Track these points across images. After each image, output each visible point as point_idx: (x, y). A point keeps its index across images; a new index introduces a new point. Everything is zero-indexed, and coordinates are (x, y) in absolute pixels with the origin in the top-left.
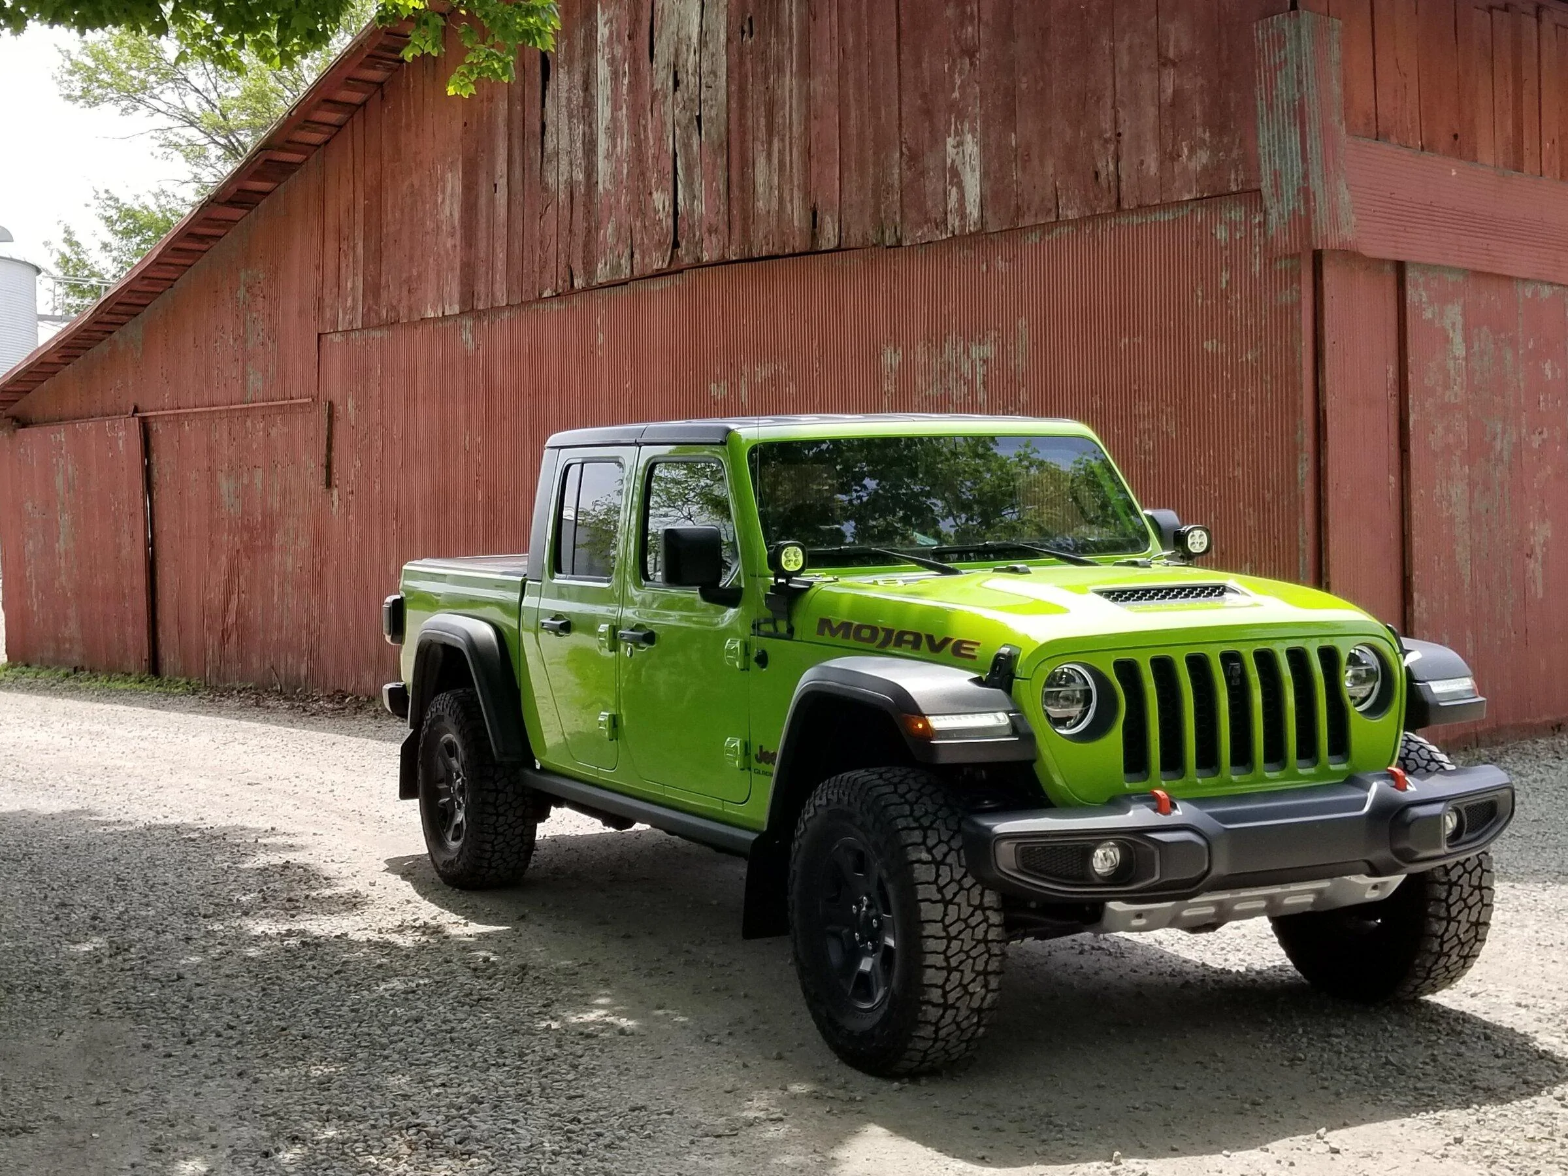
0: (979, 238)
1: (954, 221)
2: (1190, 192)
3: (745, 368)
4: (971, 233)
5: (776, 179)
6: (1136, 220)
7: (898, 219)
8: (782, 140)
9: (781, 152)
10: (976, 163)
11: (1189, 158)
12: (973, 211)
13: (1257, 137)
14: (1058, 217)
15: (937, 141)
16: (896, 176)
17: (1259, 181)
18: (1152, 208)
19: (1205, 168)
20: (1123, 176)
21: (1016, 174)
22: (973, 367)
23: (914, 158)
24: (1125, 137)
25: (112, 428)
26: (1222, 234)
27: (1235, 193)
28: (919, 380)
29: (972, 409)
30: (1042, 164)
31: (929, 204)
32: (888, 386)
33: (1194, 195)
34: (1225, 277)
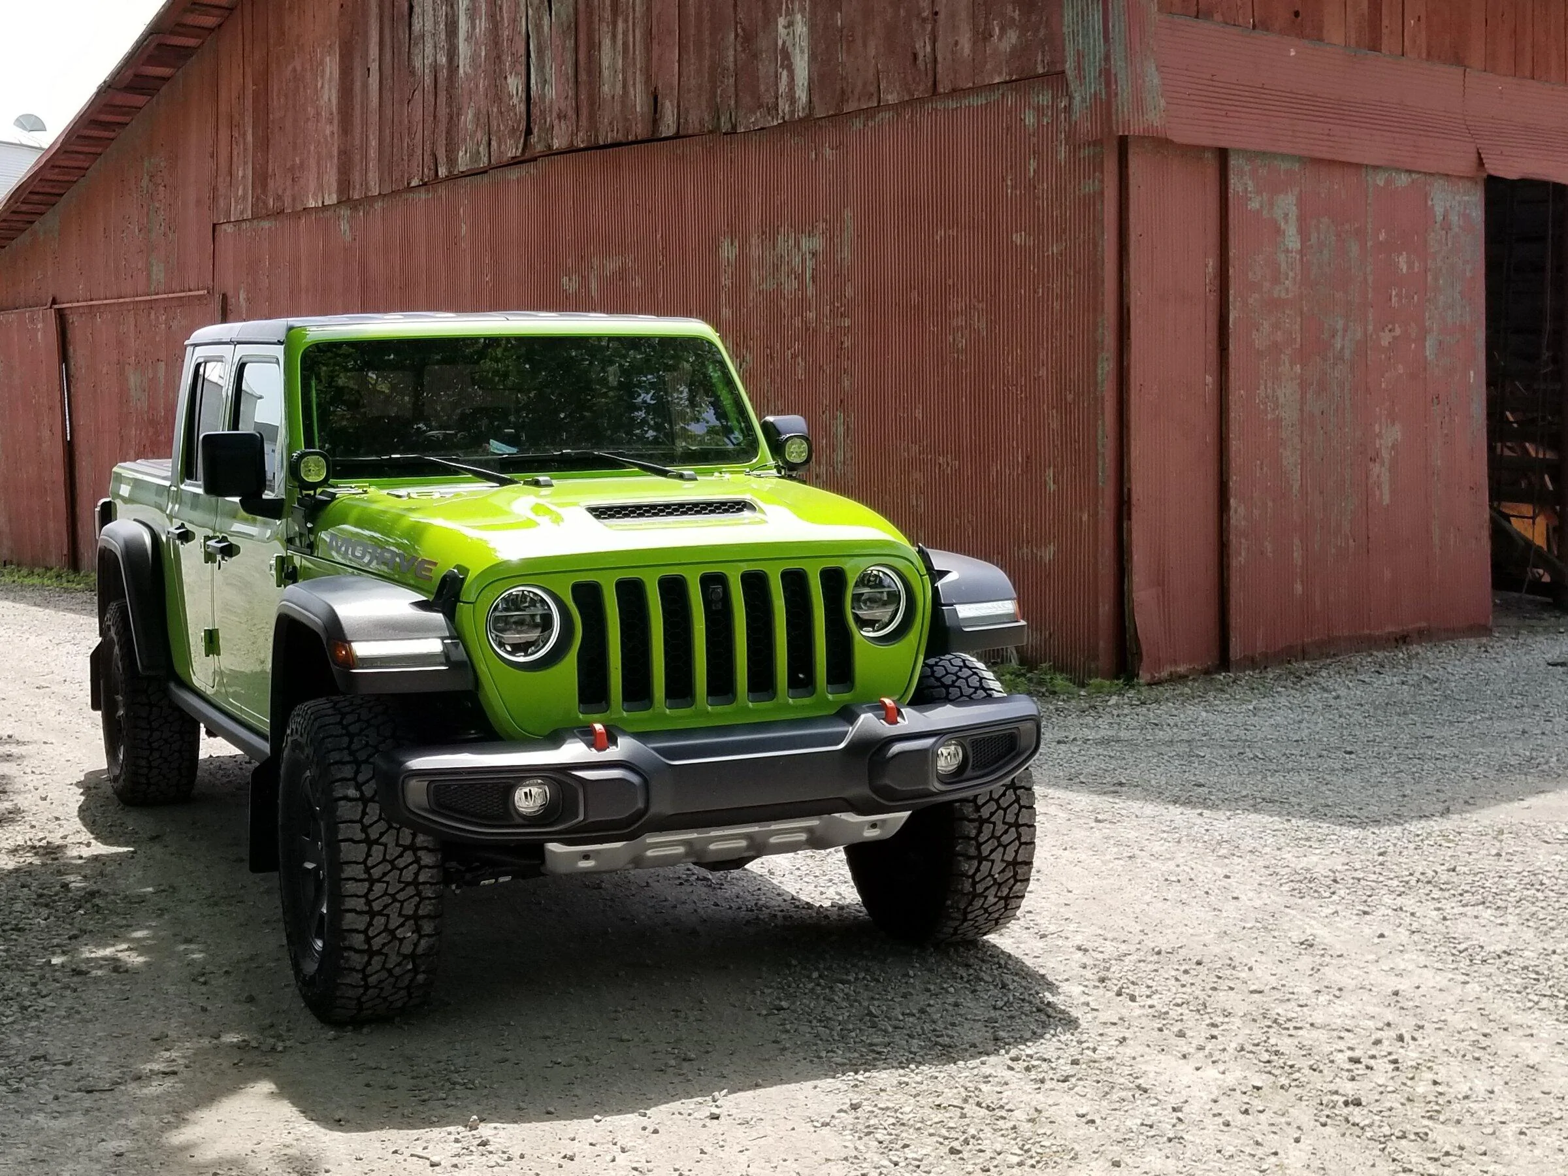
0: (806, 125)
1: (784, 106)
2: (1000, 74)
3: (596, 262)
4: (800, 120)
5: (620, 61)
6: (952, 104)
7: (733, 102)
8: (626, 21)
9: (625, 33)
10: (805, 44)
11: (1000, 39)
12: (802, 95)
13: (1062, 16)
14: (879, 102)
15: (769, 21)
16: (731, 59)
17: (1064, 62)
18: (966, 92)
19: (1014, 47)
20: (940, 59)
21: (842, 57)
22: (803, 261)
23: (748, 39)
24: (942, 17)
25: (32, 320)
26: (1030, 119)
27: (1043, 75)
28: (754, 274)
29: (802, 304)
30: (865, 45)
31: (762, 88)
32: (726, 281)
33: (1005, 77)
34: (1033, 165)
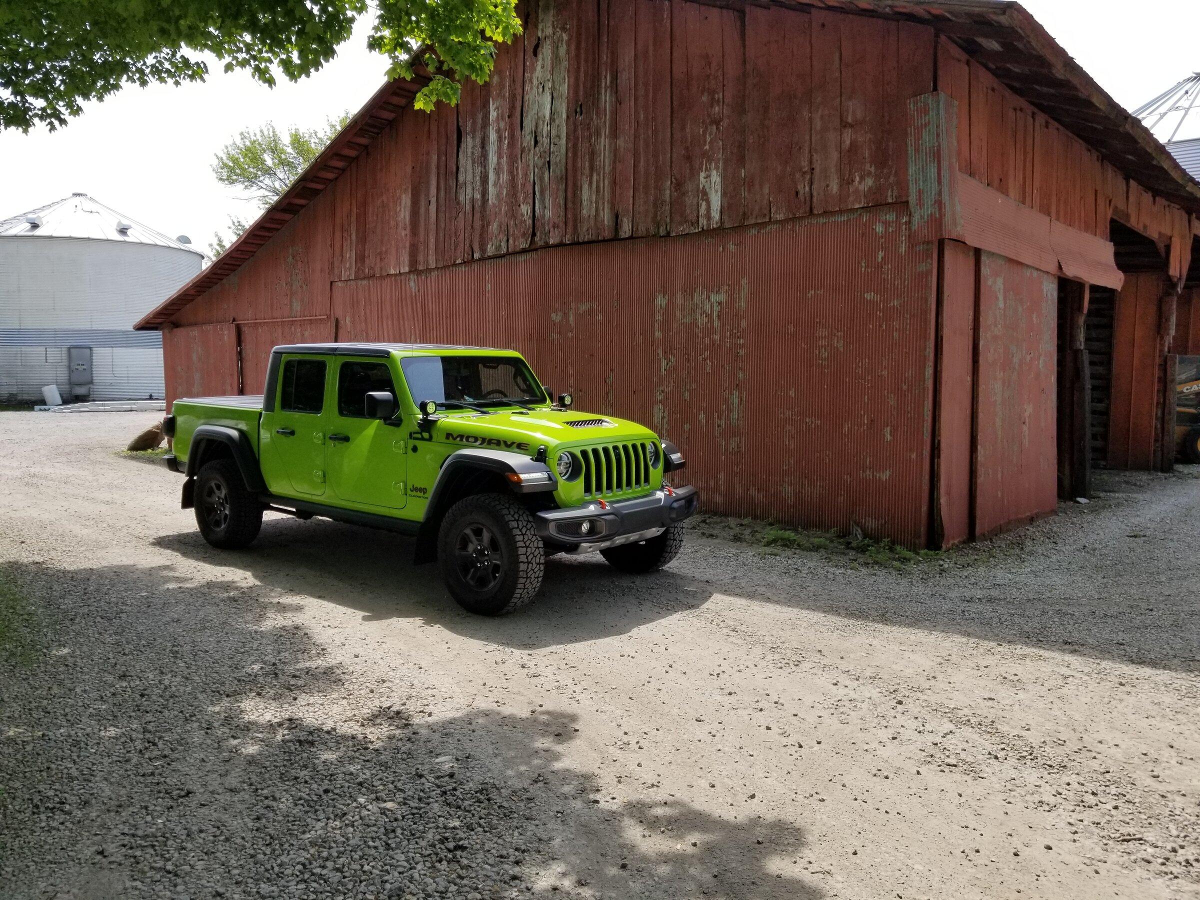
0: (719, 232)
1: (703, 222)
2: (860, 203)
3: (573, 306)
4: (714, 229)
5: (594, 197)
6: (822, 220)
7: (668, 220)
8: (599, 174)
9: (598, 182)
10: (719, 187)
11: (860, 183)
12: (716, 215)
13: (907, 170)
14: (770, 218)
15: (694, 174)
16: (668, 196)
17: (908, 196)
18: (833, 213)
19: (870, 188)
20: (815, 194)
21: (744, 193)
22: (712, 307)
23: (678, 185)
24: (817, 171)
25: (221, 329)
26: (879, 229)
27: (889, 204)
28: (678, 314)
29: (710, 331)
30: (761, 188)
31: (688, 211)
32: (659, 317)
33: (861, 206)
34: (881, 254)
